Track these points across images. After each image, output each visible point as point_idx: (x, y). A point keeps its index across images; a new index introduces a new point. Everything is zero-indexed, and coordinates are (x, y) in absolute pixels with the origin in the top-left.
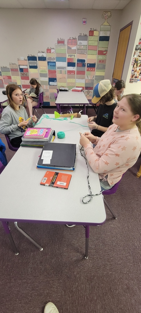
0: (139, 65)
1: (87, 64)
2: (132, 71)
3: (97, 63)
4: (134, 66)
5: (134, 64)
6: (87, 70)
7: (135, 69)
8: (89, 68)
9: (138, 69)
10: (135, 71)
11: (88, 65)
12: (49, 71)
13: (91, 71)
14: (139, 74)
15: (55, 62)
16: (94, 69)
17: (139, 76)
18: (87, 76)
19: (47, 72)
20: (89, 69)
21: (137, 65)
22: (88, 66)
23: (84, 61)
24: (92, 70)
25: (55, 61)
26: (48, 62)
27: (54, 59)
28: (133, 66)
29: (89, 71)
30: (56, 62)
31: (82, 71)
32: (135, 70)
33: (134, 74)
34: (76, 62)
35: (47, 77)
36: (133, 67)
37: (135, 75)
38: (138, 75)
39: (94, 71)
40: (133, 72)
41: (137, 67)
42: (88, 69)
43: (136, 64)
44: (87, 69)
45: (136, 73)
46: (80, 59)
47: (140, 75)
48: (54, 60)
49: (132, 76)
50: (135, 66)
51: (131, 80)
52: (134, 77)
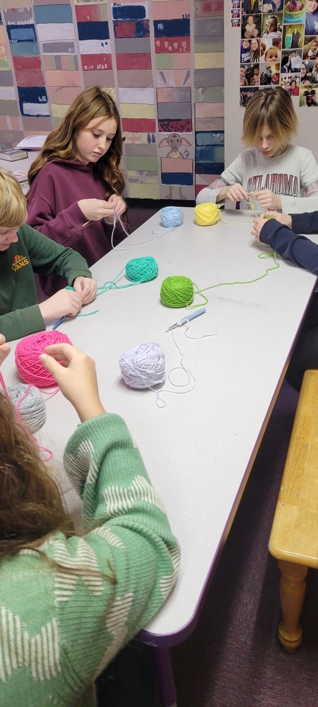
0: (268, 21)
1: (156, 23)
2: (243, 51)
3: (196, 16)
4: (247, 27)
5: (245, 20)
6: (160, 50)
7: (254, 41)
8: (163, 39)
9: (267, 40)
10: (257, 54)
11: (161, 26)
12: (16, 60)
13: (174, 51)
14: (277, 65)
15: (32, 26)
16: (184, 44)
17: (282, 75)
18: (162, 74)
19: (10, 66)
20: (166, 43)
21: (258, 23)
22: (158, 34)
23: (140, 11)
24: (180, 46)
25: (31, 22)
26: (9, 28)
27: (27, 13)
28: (243, 31)
29: (167, 51)
30: (39, 27)
31: (136, 55)
32: (254, 46)
33: (257, 66)
34: (109, 18)
35: (11, 85)
36: (243, 36)
37: (262, 70)
38: (274, 71)
39: (188, 49)
40: (246, 56)
41: (259, 35)
42: (162, 44)
43: (251, 19)
44: (158, 43)
45: (262, 59)
46: (123, 5)
47: (283, 71)
48: (27, 19)
49: (249, 75)
50: (251, 27)
51: (249, 94)
52: (257, 78)
